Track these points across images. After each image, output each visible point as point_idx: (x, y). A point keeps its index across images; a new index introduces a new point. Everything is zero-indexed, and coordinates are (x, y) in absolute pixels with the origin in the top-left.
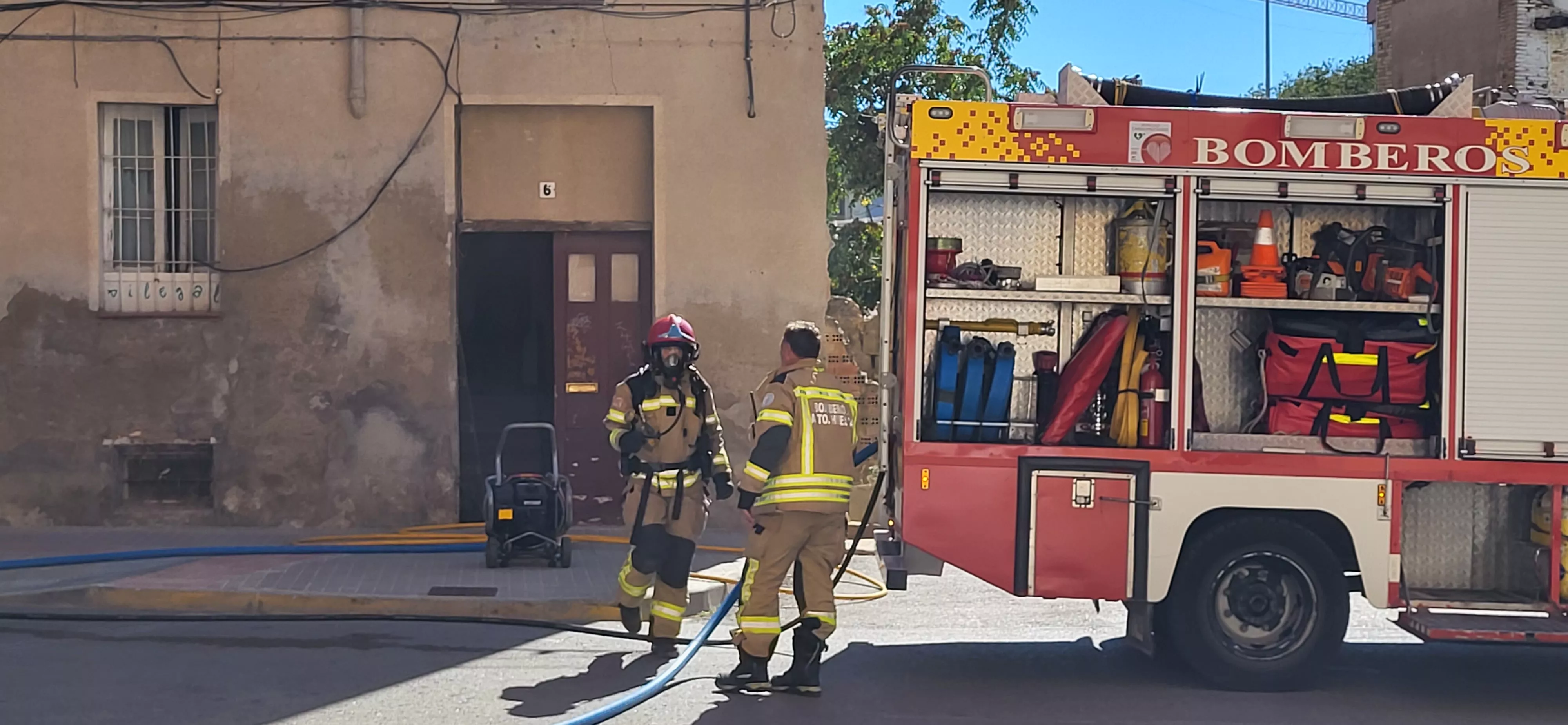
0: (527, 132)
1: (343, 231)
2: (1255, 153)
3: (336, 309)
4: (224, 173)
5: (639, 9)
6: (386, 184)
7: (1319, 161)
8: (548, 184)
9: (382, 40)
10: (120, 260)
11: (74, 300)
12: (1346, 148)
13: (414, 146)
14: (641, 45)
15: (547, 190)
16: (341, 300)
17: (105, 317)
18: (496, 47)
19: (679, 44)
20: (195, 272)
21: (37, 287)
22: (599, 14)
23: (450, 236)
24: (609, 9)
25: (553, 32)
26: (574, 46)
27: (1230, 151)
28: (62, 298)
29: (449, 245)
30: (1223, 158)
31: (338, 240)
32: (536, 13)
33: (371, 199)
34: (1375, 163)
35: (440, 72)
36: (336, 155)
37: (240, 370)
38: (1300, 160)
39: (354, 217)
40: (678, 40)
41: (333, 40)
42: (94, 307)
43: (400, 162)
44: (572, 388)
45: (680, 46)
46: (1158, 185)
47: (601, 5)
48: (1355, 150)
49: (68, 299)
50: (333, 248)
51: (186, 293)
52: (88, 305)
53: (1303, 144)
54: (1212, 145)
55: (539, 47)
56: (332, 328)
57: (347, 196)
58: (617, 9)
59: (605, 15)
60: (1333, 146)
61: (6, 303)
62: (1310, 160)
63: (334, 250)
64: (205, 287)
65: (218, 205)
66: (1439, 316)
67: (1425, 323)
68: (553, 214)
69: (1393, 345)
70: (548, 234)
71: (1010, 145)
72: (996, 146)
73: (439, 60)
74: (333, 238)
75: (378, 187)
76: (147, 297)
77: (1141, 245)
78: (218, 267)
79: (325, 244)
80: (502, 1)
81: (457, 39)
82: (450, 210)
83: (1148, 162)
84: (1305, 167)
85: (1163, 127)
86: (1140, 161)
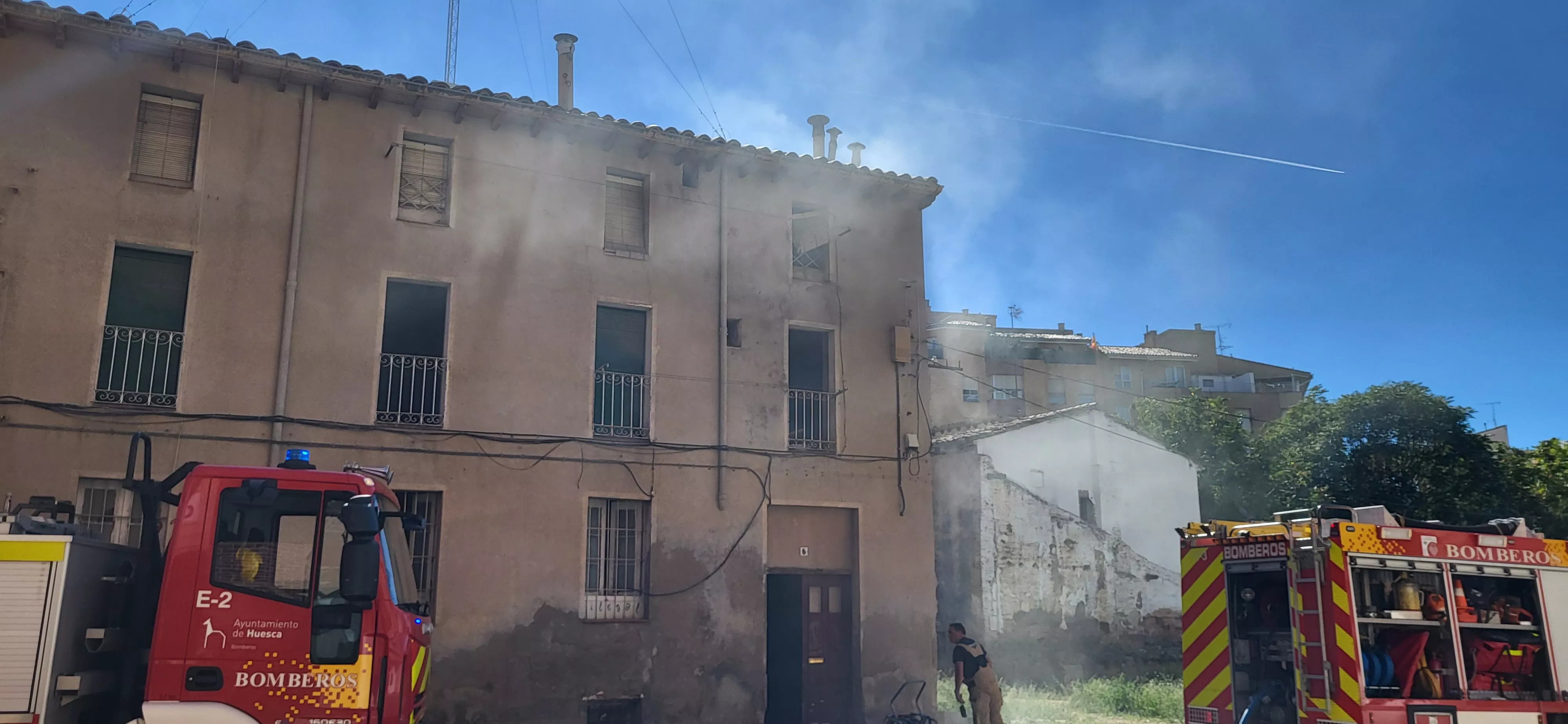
0: (795, 521)
1: (712, 574)
2: (1468, 553)
3: (709, 617)
4: (653, 540)
5: (852, 458)
6: (734, 547)
7: (1491, 557)
8: (805, 548)
9: (732, 467)
10: (588, 589)
11: (571, 612)
13: (749, 526)
14: (853, 476)
15: (804, 551)
16: (711, 612)
17: (586, 622)
18: (787, 475)
19: (869, 477)
20: (628, 595)
21: (550, 604)
22: (834, 459)
23: (765, 576)
24: (839, 457)
25: (814, 468)
26: (822, 475)
27: (1459, 551)
28: (563, 610)
29: (764, 581)
30: (1457, 554)
31: (711, 578)
32: (806, 458)
33: (727, 556)
34: (1510, 558)
35: (761, 487)
36: (710, 531)
37: (658, 653)
38: (1484, 556)
39: (718, 565)
40: (869, 474)
41: (710, 467)
42: (582, 616)
43: (741, 535)
46: (1433, 566)
47: (835, 455)
48: (1501, 552)
49: (568, 612)
50: (707, 582)
51: (622, 607)
52: (578, 616)
53: (1484, 548)
54: (1452, 548)
55: (807, 475)
56: (706, 628)
57: (715, 553)
58: (842, 457)
59: (837, 460)
60: (1495, 550)
61: (533, 614)
62: (1488, 556)
63: (708, 584)
64: (632, 604)
65: (638, 557)
66: (1541, 632)
67: (1536, 635)
68: (807, 564)
69: (1528, 646)
70: (801, 576)
71: (1380, 546)
72: (1374, 546)
73: (760, 479)
74: (707, 578)
75: (730, 549)
76: (601, 610)
77: (1411, 593)
78: (640, 592)
79: (703, 581)
80: (790, 450)
81: (769, 470)
82: (764, 561)
83: (1431, 556)
84: (1487, 560)
85: (1433, 539)
86: (1428, 555)
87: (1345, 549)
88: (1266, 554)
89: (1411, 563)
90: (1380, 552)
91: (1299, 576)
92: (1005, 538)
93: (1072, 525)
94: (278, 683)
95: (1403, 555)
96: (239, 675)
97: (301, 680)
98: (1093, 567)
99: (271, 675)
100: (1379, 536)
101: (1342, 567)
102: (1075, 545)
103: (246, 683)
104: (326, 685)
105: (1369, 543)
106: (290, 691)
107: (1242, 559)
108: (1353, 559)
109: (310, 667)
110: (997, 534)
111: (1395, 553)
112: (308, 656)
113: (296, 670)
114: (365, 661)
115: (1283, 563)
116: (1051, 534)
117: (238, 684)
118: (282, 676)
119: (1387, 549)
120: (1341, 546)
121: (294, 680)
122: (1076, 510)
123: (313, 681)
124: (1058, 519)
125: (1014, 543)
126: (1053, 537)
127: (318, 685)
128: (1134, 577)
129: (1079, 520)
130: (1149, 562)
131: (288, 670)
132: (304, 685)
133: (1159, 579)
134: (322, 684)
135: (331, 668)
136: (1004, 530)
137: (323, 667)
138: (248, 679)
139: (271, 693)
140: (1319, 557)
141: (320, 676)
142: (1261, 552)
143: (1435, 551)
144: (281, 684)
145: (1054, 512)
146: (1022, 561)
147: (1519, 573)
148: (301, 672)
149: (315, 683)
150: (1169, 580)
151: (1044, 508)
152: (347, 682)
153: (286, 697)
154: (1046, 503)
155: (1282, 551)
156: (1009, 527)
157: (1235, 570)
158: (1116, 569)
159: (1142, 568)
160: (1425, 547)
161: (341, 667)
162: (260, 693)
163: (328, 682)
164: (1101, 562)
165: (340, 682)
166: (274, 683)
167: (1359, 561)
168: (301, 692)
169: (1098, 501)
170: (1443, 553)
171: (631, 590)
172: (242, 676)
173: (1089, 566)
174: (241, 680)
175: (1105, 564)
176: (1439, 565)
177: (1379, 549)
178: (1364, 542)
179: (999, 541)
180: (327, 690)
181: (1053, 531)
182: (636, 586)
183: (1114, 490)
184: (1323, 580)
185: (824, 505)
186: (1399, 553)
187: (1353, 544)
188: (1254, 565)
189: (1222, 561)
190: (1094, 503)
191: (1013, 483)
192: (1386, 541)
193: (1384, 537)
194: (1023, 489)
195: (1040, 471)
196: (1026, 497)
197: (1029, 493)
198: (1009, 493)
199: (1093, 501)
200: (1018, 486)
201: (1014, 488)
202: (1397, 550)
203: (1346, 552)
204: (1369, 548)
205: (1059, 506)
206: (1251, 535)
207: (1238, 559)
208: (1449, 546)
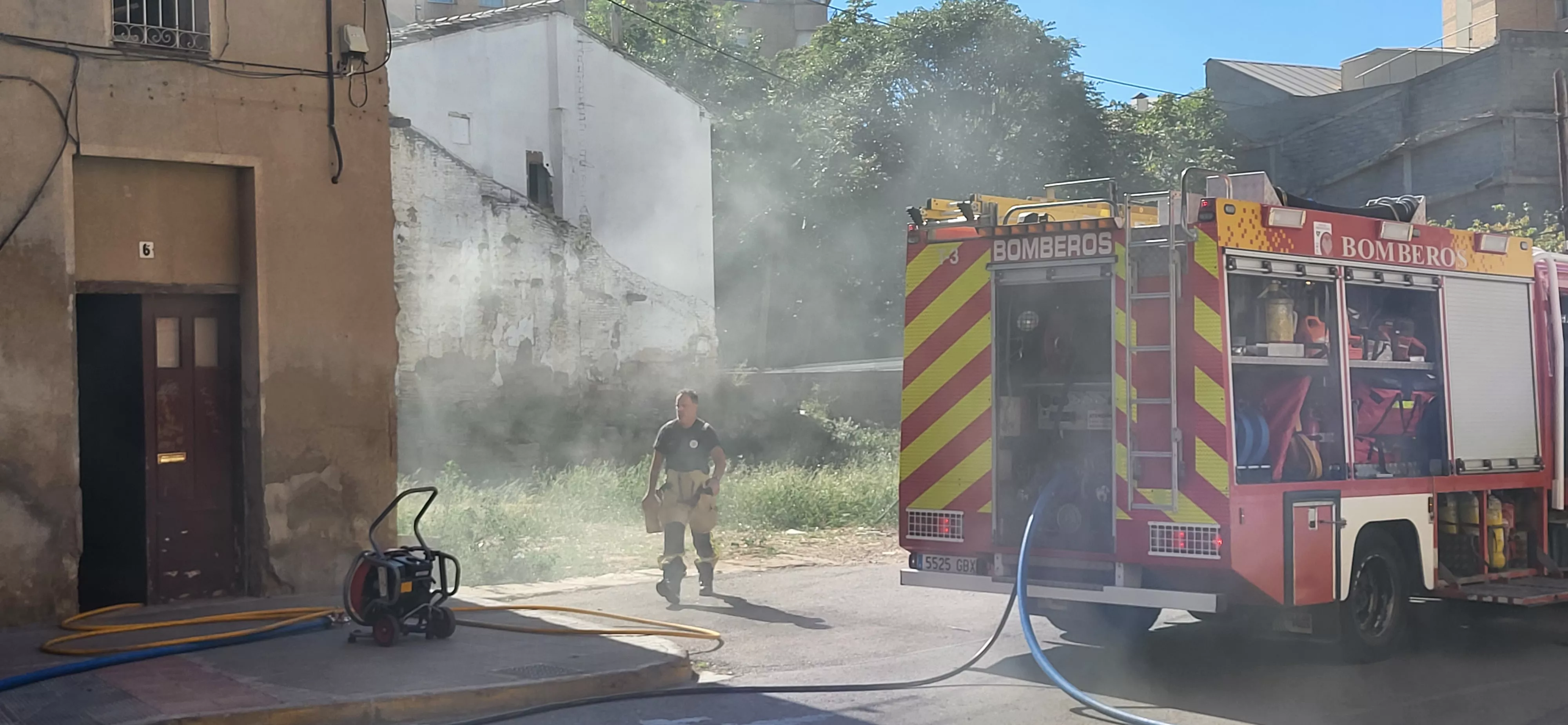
0: (126, 187)
2: (1367, 250)
5: (239, 68)
6: (6, 239)
7: (1391, 257)
8: (148, 243)
13: (37, 195)
14: (242, 104)
15: (146, 251)
18: (112, 95)
19: (275, 106)
22: (204, 69)
23: (72, 297)
24: (214, 65)
25: (165, 84)
26: (184, 100)
27: (1356, 247)
29: (71, 307)
30: (1354, 252)
32: (149, 62)
35: (59, 119)
38: (1384, 255)
40: (274, 102)
43: (20, 212)
44: (164, 459)
45: (276, 108)
46: (1326, 272)
47: (208, 60)
54: (1349, 242)
55: (152, 98)
58: (221, 65)
59: (210, 70)
60: (1396, 245)
62: (1388, 255)
66: (1438, 372)
67: (1432, 376)
68: (152, 275)
69: (1422, 393)
70: (139, 296)
71: (1263, 238)
72: (1257, 238)
73: (55, 102)
77: (1283, 315)
80: (117, 45)
81: (74, 85)
82: (70, 269)
83: (1324, 255)
85: (1328, 227)
86: (1320, 253)
87: (1221, 244)
88: (1074, 252)
89: (1300, 267)
90: (1264, 249)
91: (1135, 289)
92: (406, 231)
93: (516, 211)
95: (1292, 253)
98: (547, 281)
100: (1264, 222)
101: (1215, 274)
102: (519, 244)
107: (1026, 261)
108: (1231, 260)
115: (1106, 267)
116: (484, 229)
119: (1272, 244)
120: (1215, 237)
122: (520, 183)
124: (493, 200)
125: (421, 240)
126: (488, 234)
128: (611, 297)
129: (527, 201)
130: (632, 273)
133: (647, 301)
136: (405, 217)
140: (1176, 257)
142: (1066, 250)
143: (1328, 247)
145: (487, 188)
146: (432, 271)
147: (1422, 282)
150: (660, 302)
151: (472, 180)
154: (474, 173)
155: (1105, 247)
156: (413, 213)
157: (1011, 280)
158: (581, 285)
159: (621, 282)
160: (1317, 240)
164: (559, 273)
167: (1239, 263)
169: (558, 171)
170: (1337, 250)
173: (540, 280)
175: (566, 277)
176: (1332, 270)
178: (1246, 232)
181: (487, 223)
183: (583, 153)
184: (1179, 295)
185: (186, 159)
186: (1287, 250)
187: (1232, 234)
188: (1050, 271)
189: (988, 265)
190: (552, 174)
191: (421, 137)
192: (1272, 231)
193: (1271, 224)
194: (436, 147)
195: (464, 117)
196: (442, 160)
197: (446, 154)
198: (413, 154)
199: (550, 170)
200: (429, 143)
201: (421, 144)
202: (1284, 244)
203: (1223, 249)
204: (1251, 242)
205: (495, 179)
206: (1050, 219)
207: (1020, 261)
208: (1345, 239)
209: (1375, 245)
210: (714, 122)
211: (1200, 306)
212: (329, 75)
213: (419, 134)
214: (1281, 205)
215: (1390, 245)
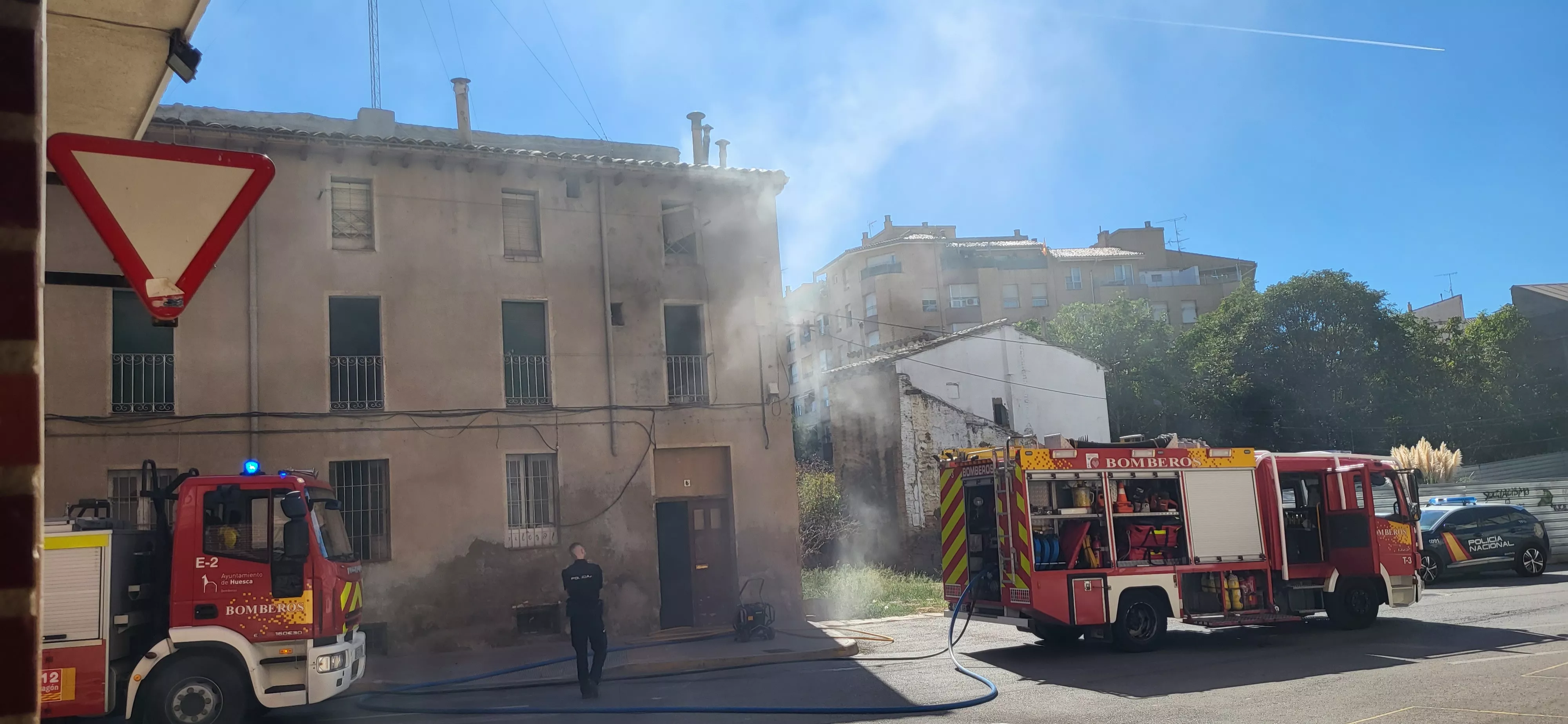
0: (680, 460)
1: (610, 506)
2: (1124, 463)
3: (609, 539)
4: (561, 483)
6: (628, 484)
7: (1142, 465)
8: (688, 480)
9: (623, 423)
10: (511, 524)
11: (498, 544)
12: (1149, 460)
13: (639, 467)
15: (687, 483)
16: (611, 536)
17: (511, 550)
18: (669, 424)
20: (547, 526)
21: (481, 539)
22: (708, 409)
23: (654, 504)
24: (712, 407)
27: (1116, 462)
28: (493, 543)
29: (654, 508)
30: (1115, 465)
31: (609, 510)
32: (685, 409)
33: (622, 491)
34: (1158, 465)
35: (648, 436)
36: (607, 473)
38: (1137, 465)
39: (615, 499)
41: (603, 423)
42: (507, 546)
43: (633, 474)
44: (699, 567)
45: (739, 421)
46: (1095, 475)
47: (710, 405)
48: (1152, 460)
49: (496, 543)
50: (606, 513)
51: (540, 537)
52: (504, 546)
53: (1137, 459)
54: (1111, 461)
55: (685, 423)
56: (608, 548)
57: (612, 490)
58: (716, 407)
60: (1146, 459)
61: (468, 547)
62: (1140, 464)
63: (608, 514)
64: (548, 534)
65: (551, 497)
66: (1181, 515)
67: (1177, 518)
68: (689, 493)
69: (1170, 526)
70: (686, 502)
71: (1052, 464)
73: (646, 430)
74: (607, 510)
75: (624, 485)
76: (523, 540)
77: (1084, 496)
78: (554, 524)
79: (603, 512)
80: (670, 404)
81: (653, 421)
82: (653, 493)
83: (1093, 467)
84: (1139, 467)
85: (1096, 456)
86: (1091, 467)
87: (1024, 468)
88: (984, 473)
89: (1078, 474)
90: (1052, 468)
91: (999, 488)
92: (924, 445)
93: (986, 430)
94: (253, 611)
95: (1070, 468)
96: (228, 608)
97: (268, 609)
99: (248, 607)
100: (1051, 457)
101: (1022, 481)
103: (233, 612)
104: (284, 611)
105: (1043, 462)
106: (261, 616)
107: (972, 476)
108: (1030, 475)
109: (273, 600)
110: (917, 443)
111: (1064, 468)
112: (271, 594)
113: (264, 603)
114: (308, 594)
116: (966, 439)
117: (228, 613)
118: (255, 607)
119: (1057, 466)
120: (1020, 466)
121: (263, 609)
122: (990, 415)
123: (275, 609)
124: (973, 425)
125: (932, 449)
126: (969, 441)
127: (279, 611)
129: (992, 424)
131: (259, 603)
132: (270, 611)
134: (281, 610)
135: (286, 600)
136: (923, 438)
137: (281, 600)
138: (234, 610)
139: (249, 618)
140: (1009, 474)
141: (279, 605)
142: (982, 472)
143: (1096, 464)
144: (255, 612)
145: (970, 419)
147: (1166, 474)
148: (268, 604)
149: (277, 610)
151: (960, 416)
152: (297, 608)
153: (259, 620)
154: (962, 412)
155: (991, 470)
156: (928, 436)
157: (969, 484)
160: (1088, 462)
161: (293, 599)
162: (243, 618)
163: (285, 609)
165: (293, 608)
166: (251, 611)
167: (1035, 476)
168: (267, 616)
169: (1011, 407)
170: (1103, 465)
171: (547, 522)
172: (230, 609)
174: (229, 611)
176: (1100, 474)
177: (1051, 466)
178: (1039, 462)
179: (918, 448)
180: (285, 613)
181: (968, 436)
182: (551, 520)
183: (1026, 396)
184: (1011, 491)
185: (701, 446)
186: (1068, 468)
187: (1031, 464)
188: (978, 481)
189: (961, 478)
190: (1007, 408)
191: (930, 397)
192: (1056, 461)
193: (1054, 457)
194: (939, 401)
195: (955, 384)
196: (943, 408)
197: (945, 404)
198: (926, 406)
199: (1006, 407)
200: (935, 399)
201: (931, 401)
202: (1065, 466)
203: (1024, 471)
204: (1043, 466)
205: (974, 414)
206: (980, 459)
207: (970, 477)
208: (1108, 460)
209: (1130, 461)
210: (1106, 371)
211: (1018, 496)
212: (763, 404)
213: (930, 396)
214: (1072, 447)
215: (1142, 460)
